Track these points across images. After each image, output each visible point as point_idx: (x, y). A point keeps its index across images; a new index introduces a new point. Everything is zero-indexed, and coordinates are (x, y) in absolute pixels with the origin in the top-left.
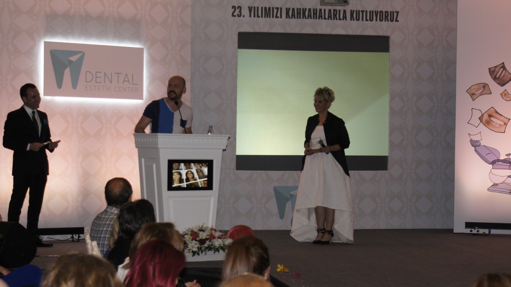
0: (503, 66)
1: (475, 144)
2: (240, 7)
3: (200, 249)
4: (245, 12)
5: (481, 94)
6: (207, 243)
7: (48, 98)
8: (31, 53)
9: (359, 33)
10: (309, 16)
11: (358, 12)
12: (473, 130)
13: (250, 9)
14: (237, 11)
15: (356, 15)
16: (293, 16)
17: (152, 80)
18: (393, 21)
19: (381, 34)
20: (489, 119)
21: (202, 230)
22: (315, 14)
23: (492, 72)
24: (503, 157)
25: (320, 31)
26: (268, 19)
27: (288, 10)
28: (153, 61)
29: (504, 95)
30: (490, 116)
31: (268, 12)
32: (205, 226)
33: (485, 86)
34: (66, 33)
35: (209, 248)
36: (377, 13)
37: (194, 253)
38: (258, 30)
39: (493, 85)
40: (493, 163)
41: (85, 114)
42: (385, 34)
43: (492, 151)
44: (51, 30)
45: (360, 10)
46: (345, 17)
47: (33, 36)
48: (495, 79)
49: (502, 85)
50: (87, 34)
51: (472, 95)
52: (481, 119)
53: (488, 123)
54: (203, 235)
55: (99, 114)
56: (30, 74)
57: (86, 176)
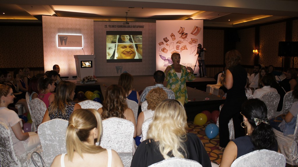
0: (166, 38)
1: (160, 56)
2: (106, 25)
3: (88, 81)
4: (108, 26)
5: (162, 44)
6: (90, 80)
7: (59, 47)
8: (55, 37)
9: (135, 31)
10: (123, 27)
11: (134, 26)
12: (160, 53)
13: (109, 26)
14: (106, 26)
15: (134, 27)
16: (119, 27)
17: (85, 43)
18: (142, 28)
19: (140, 31)
20: (163, 50)
21: (89, 77)
22: (124, 26)
23: (164, 39)
24: (166, 59)
25: (126, 31)
26: (113, 28)
27: (118, 26)
28: (84, 38)
29: (167, 45)
30: (164, 49)
31: (113, 26)
32: (90, 76)
33: (162, 42)
34: (63, 32)
35: (90, 81)
36: (139, 26)
37: (86, 82)
38: (111, 30)
39: (164, 42)
40: (164, 60)
41: (68, 51)
42: (141, 31)
43: (164, 57)
44: (59, 32)
45: (135, 25)
46: (131, 27)
47: (55, 34)
48: (165, 41)
49: (166, 42)
50: (68, 32)
51: (160, 45)
52: (162, 50)
53: (163, 51)
54: (89, 78)
56: (55, 42)
57: (69, 65)
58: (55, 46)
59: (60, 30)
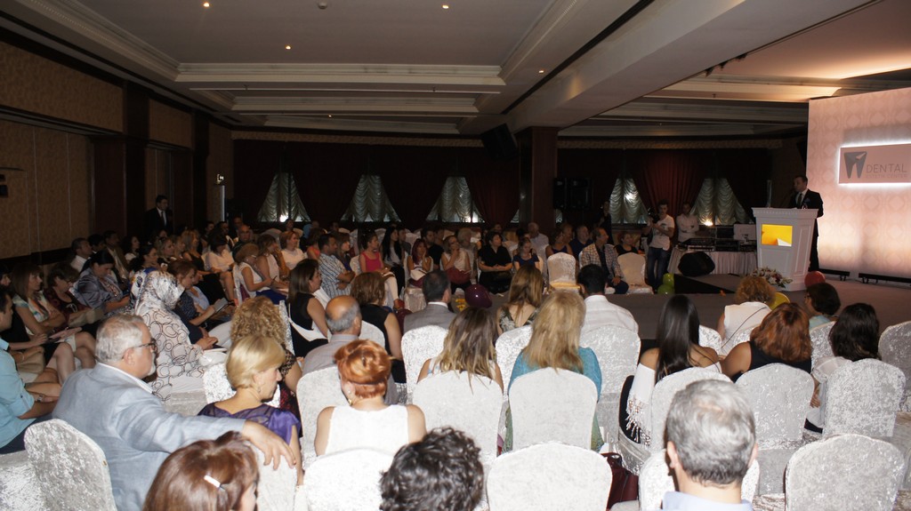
7: (843, 185)
8: (833, 156)
34: (858, 138)
41: (867, 195)
44: (846, 139)
47: (835, 144)
50: (870, 137)
55: (877, 195)
56: (832, 170)
57: (866, 238)
58: (832, 181)
59: (850, 134)
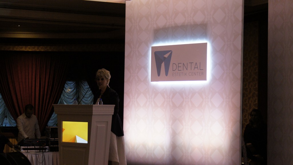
28: (215, 51)
44: (156, 38)
56: (145, 68)
57: (174, 135)
58: (145, 80)
59: (158, 33)
